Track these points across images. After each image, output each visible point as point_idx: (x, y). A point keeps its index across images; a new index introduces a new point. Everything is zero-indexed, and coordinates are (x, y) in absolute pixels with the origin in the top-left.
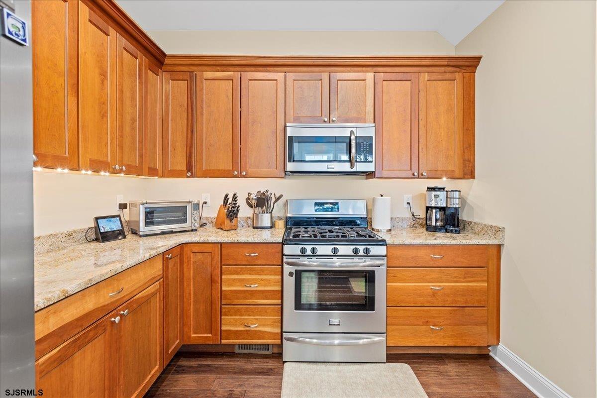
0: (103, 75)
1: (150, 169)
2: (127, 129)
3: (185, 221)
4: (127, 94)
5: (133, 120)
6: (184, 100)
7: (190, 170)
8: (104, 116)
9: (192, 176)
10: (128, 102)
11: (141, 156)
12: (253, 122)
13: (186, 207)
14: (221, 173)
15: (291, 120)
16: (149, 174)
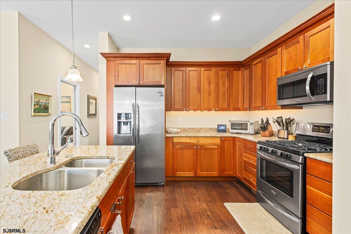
0: (210, 83)
2: (221, 95)
3: (247, 129)
4: (221, 84)
6: (248, 77)
7: (250, 108)
9: (250, 110)
10: (221, 87)
12: (269, 80)
13: (247, 123)
14: (258, 108)
15: (284, 74)
16: (234, 110)
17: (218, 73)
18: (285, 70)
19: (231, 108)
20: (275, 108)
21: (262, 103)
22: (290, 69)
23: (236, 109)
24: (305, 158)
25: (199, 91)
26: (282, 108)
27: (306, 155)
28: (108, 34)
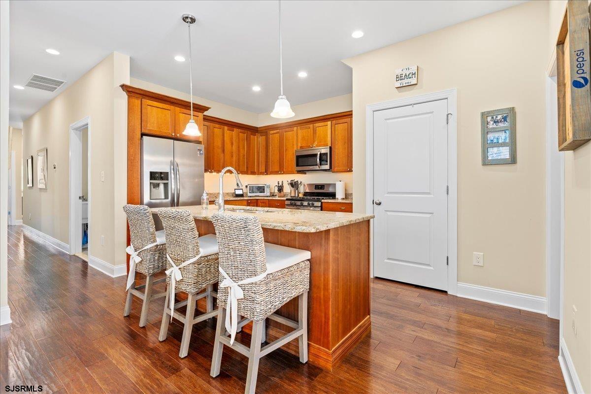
0: (232, 144)
1: (251, 172)
2: (241, 158)
3: (264, 192)
4: (241, 147)
5: (244, 155)
6: (264, 143)
7: (267, 172)
8: (232, 156)
9: (267, 174)
10: (241, 150)
11: (247, 168)
12: (286, 150)
13: (264, 187)
14: (276, 173)
15: (299, 148)
16: (251, 174)
17: (239, 135)
18: (299, 145)
19: (249, 172)
20: (292, 173)
21: (280, 168)
22: (303, 145)
23: (253, 173)
24: (322, 203)
25: (223, 151)
26: (298, 173)
27: (322, 201)
28: (130, 58)
